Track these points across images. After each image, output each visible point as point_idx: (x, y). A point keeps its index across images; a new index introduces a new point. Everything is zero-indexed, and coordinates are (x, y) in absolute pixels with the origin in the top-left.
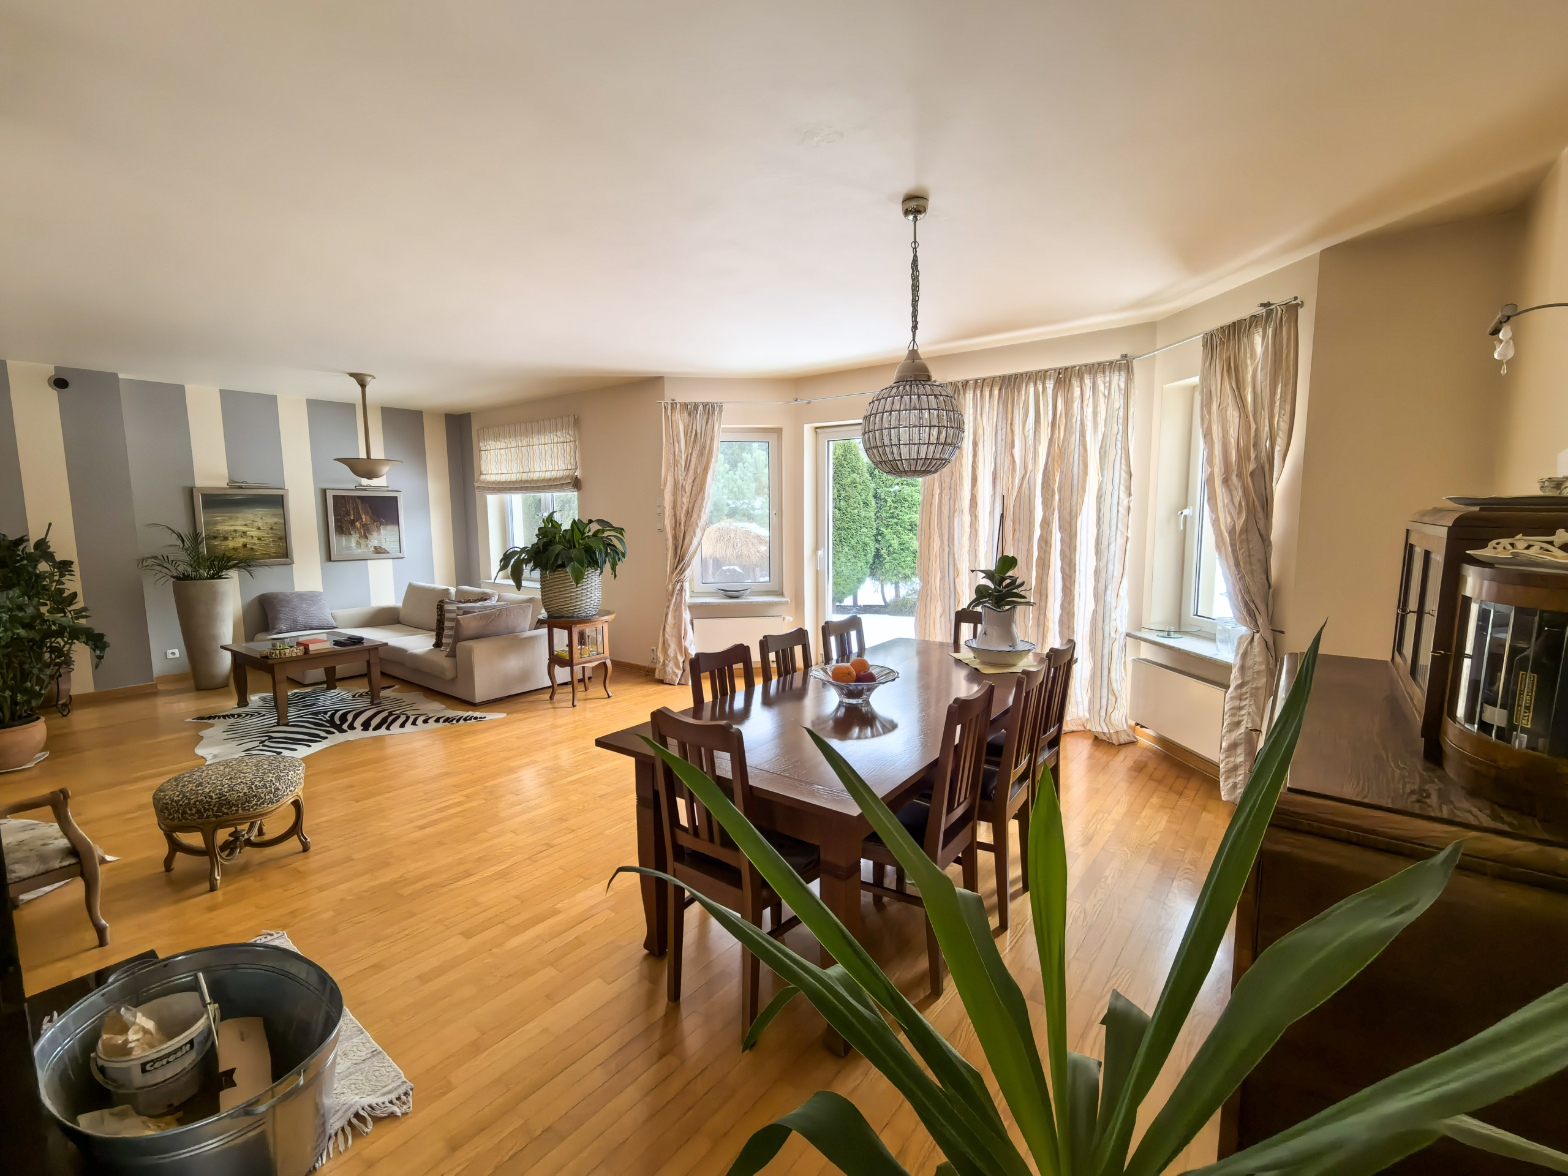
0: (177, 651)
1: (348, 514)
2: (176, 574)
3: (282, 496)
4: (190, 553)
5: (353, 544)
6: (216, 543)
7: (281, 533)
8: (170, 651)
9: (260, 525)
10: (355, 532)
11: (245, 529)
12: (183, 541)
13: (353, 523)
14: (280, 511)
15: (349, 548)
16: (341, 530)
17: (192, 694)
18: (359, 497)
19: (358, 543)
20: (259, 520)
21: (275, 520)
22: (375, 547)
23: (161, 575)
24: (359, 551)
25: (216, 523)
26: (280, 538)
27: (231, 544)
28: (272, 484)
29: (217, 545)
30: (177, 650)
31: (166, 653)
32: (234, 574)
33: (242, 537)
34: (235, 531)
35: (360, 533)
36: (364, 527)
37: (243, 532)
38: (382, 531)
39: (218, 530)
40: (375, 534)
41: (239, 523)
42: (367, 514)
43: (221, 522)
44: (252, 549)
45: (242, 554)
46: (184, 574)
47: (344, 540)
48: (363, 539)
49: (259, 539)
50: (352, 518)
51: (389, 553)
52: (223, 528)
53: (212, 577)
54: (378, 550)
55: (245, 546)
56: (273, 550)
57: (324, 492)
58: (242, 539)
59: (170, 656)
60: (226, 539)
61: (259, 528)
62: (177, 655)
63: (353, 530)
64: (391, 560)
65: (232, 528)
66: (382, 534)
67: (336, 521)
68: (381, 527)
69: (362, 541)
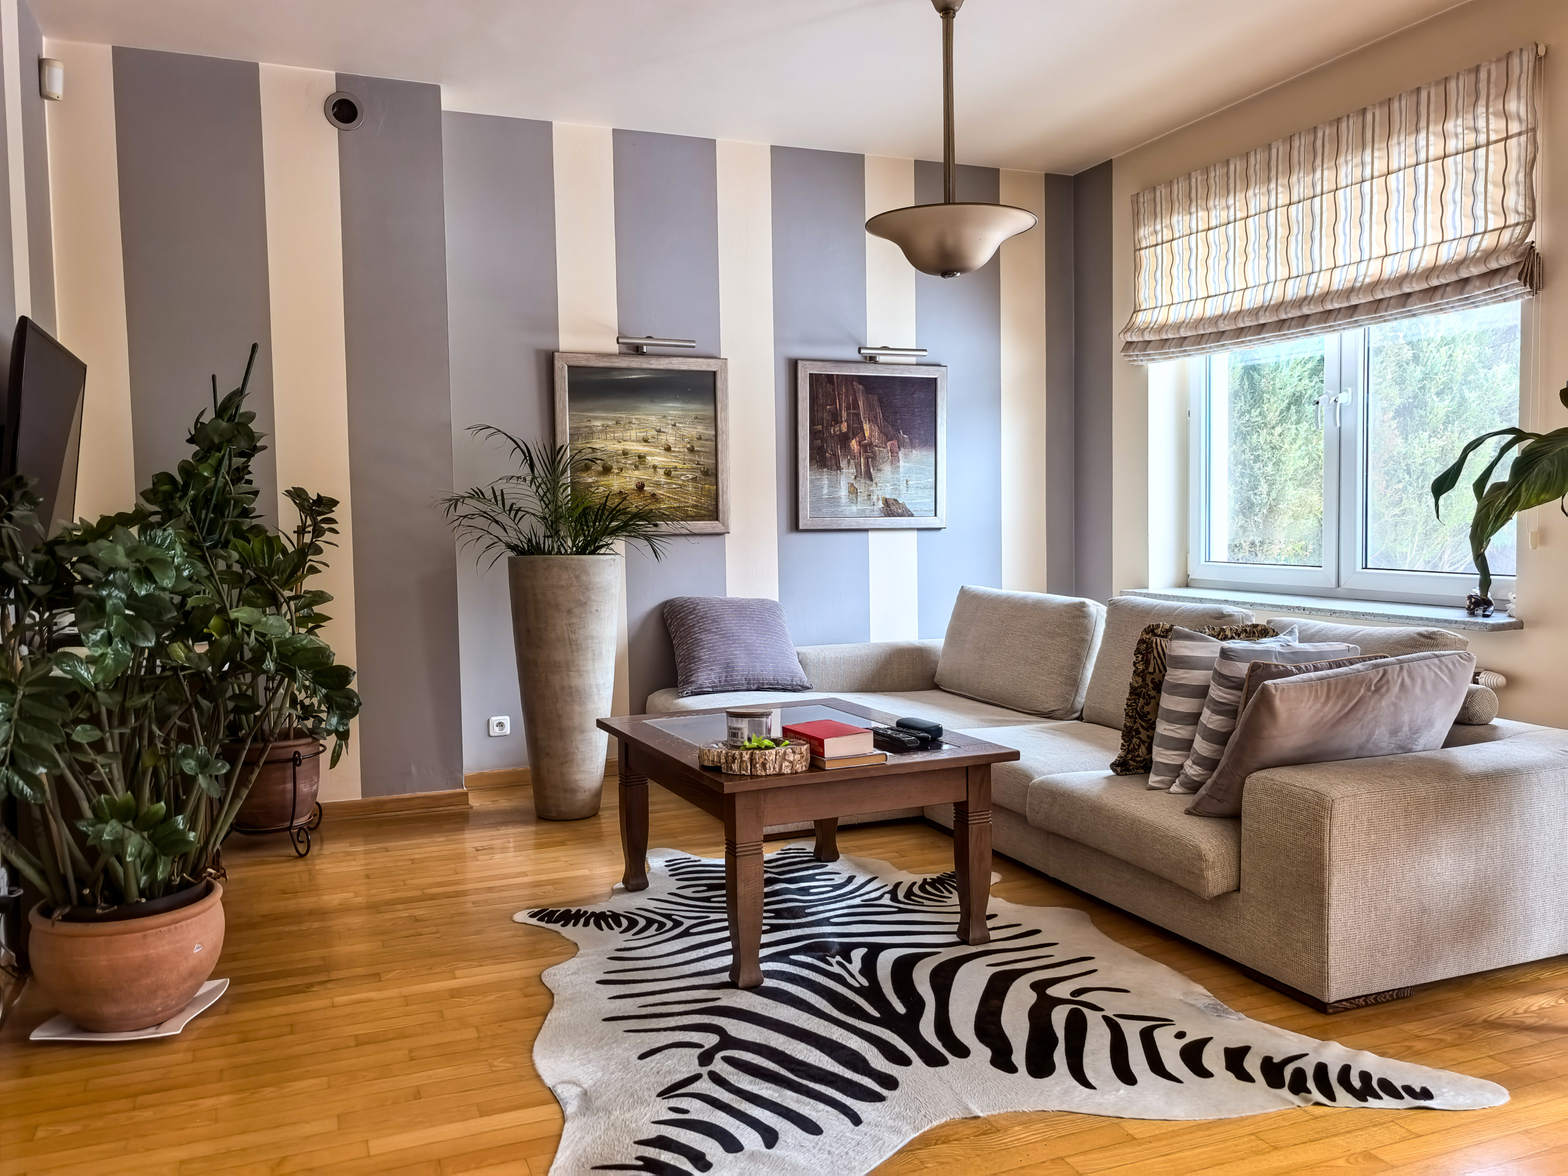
0: (506, 720)
1: (836, 419)
2: (516, 542)
3: (715, 373)
4: (545, 494)
5: (843, 492)
6: (590, 480)
7: (708, 462)
8: (495, 720)
9: (671, 440)
10: (849, 462)
11: (642, 448)
12: (532, 466)
13: (844, 439)
14: (707, 411)
15: (833, 501)
16: (822, 459)
17: (532, 828)
18: (862, 379)
19: (853, 491)
20: (669, 430)
21: (700, 429)
22: (886, 501)
23: (487, 540)
24: (854, 508)
25: (590, 433)
26: (706, 473)
27: (615, 483)
28: (699, 348)
29: (590, 485)
30: (508, 718)
31: (488, 721)
32: (619, 545)
33: (637, 468)
34: (625, 453)
35: (858, 466)
36: (866, 452)
37: (640, 457)
38: (901, 463)
39: (594, 450)
40: (887, 468)
41: (633, 434)
42: (873, 420)
43: (601, 431)
44: (654, 495)
45: (635, 504)
46: (530, 540)
47: (825, 480)
48: (862, 481)
49: (668, 474)
50: (844, 429)
51: (912, 515)
52: (606, 445)
53: (582, 551)
54: (891, 508)
55: (640, 487)
56: (692, 501)
57: (793, 365)
58: (637, 473)
59: (495, 731)
60: (607, 470)
61: (668, 449)
62: (507, 730)
63: (845, 456)
64: (915, 534)
65: (619, 447)
66: (901, 470)
67: (814, 434)
68: (901, 454)
69: (861, 486)
